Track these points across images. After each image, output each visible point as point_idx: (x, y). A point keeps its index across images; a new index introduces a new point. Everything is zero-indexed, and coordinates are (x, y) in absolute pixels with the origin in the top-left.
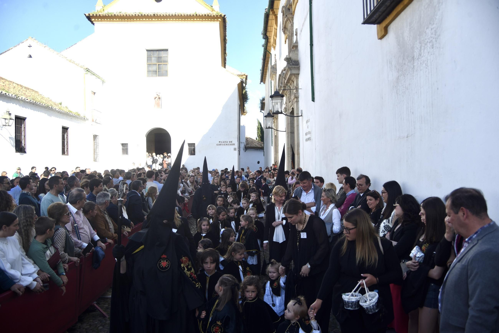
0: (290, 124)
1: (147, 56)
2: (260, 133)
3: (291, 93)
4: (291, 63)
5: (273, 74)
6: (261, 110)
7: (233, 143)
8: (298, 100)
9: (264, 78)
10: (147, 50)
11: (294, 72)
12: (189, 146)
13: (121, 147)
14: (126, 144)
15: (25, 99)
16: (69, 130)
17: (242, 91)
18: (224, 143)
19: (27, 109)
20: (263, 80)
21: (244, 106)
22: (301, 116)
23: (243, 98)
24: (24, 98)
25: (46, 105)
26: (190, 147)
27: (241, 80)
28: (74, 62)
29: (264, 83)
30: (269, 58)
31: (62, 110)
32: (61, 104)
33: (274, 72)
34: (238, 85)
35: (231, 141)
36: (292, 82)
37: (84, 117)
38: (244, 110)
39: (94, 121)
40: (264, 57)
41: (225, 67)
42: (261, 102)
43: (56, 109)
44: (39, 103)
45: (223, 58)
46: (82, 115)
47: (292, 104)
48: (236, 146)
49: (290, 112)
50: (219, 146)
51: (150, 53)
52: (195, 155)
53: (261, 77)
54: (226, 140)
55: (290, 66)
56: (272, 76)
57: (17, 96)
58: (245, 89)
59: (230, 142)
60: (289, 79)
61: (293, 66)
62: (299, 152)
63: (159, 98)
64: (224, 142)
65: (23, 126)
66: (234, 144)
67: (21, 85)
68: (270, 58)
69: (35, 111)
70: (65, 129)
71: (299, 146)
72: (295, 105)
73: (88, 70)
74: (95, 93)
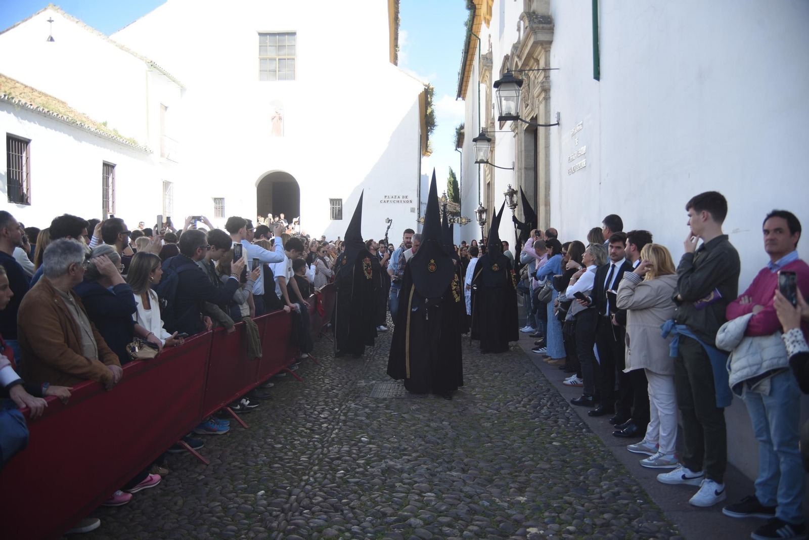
0: (523, 153)
1: (260, 43)
2: (451, 189)
3: (529, 88)
4: (536, 21)
5: (486, 70)
6: (456, 147)
7: (409, 199)
8: (549, 95)
9: (463, 88)
10: (260, 34)
11: (542, 37)
12: (331, 204)
13: (213, 204)
14: (221, 199)
15: (26, 103)
16: (116, 168)
17: (426, 109)
18: (393, 199)
19: (32, 123)
20: (461, 92)
21: (427, 139)
22: (558, 124)
23: (427, 122)
24: (23, 101)
25: (70, 119)
26: (333, 205)
27: (424, 87)
28: (128, 50)
29: (464, 99)
30: (475, 48)
31: (102, 132)
32: (105, 124)
33: (488, 66)
34: (420, 96)
35: (405, 195)
36: (533, 64)
37: (144, 148)
38: (427, 146)
39: (166, 156)
40: (467, 47)
41: (396, 64)
42: (457, 132)
43: (90, 128)
44: (55, 114)
45: (393, 53)
46: (141, 143)
47: (532, 110)
48: (415, 205)
49: (525, 128)
50: (385, 204)
51: (263, 38)
52: (342, 219)
53: (459, 86)
54: (397, 195)
55: (535, 26)
56: (484, 74)
57: (10, 97)
58: (431, 105)
59: (403, 197)
60: (530, 56)
61: (541, 26)
62: (549, 199)
63: (280, 119)
64: (394, 197)
65: (24, 155)
66: (411, 202)
67: (33, 87)
68: (478, 49)
69: (48, 129)
70: (108, 167)
71: (550, 188)
72: (542, 107)
73: (153, 65)
74: (166, 108)
